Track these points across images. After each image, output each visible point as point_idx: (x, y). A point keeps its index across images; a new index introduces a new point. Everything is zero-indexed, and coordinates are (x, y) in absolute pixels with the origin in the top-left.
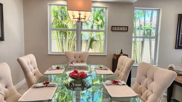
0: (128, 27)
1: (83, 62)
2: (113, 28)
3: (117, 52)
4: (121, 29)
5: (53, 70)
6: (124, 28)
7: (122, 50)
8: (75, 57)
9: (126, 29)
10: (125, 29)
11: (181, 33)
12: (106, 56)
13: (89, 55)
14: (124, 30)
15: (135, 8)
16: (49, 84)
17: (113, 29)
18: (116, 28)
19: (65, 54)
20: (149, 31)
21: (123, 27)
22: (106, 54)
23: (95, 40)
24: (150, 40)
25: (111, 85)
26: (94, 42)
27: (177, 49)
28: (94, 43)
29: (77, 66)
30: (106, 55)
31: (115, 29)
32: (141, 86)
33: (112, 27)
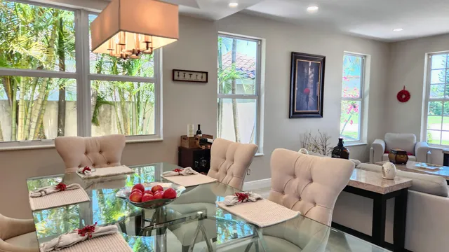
0: (207, 73)
1: (111, 165)
2: (176, 73)
3: (191, 131)
4: (193, 77)
5: (46, 194)
6: (200, 75)
7: (199, 126)
8: (86, 153)
9: (204, 78)
10: (202, 77)
11: (296, 89)
12: (161, 141)
13: (127, 143)
14: (199, 79)
15: (219, 32)
16: (96, 231)
17: (176, 78)
18: (181, 73)
19: (54, 145)
20: (230, 81)
21: (196, 74)
22: (159, 137)
23: (106, 103)
24: (233, 102)
25: (235, 204)
26: (102, 106)
27: (293, 117)
28: (102, 108)
29: (106, 176)
30: (162, 139)
31: (181, 78)
32: (285, 196)
33: (174, 71)
